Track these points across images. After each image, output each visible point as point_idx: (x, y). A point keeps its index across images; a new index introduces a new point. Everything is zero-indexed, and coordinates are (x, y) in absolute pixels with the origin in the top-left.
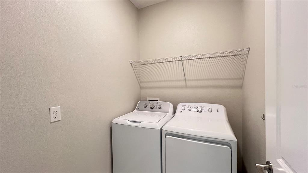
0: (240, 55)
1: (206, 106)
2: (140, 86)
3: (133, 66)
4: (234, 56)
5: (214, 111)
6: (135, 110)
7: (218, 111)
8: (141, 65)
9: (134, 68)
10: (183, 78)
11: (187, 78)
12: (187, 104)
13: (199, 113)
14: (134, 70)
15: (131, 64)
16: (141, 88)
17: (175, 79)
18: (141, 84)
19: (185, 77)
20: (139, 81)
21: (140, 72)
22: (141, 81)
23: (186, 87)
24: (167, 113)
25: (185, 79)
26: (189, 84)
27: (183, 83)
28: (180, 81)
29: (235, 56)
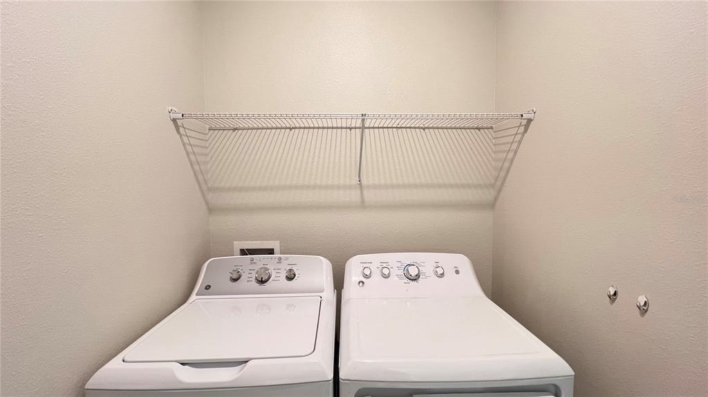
0: (492, 128)
1: (427, 261)
2: (207, 203)
3: (181, 130)
4: (479, 129)
5: (450, 273)
6: (193, 297)
7: (457, 272)
8: (209, 130)
9: (185, 139)
10: (355, 181)
11: (364, 182)
12: (376, 259)
13: (414, 283)
14: (184, 145)
15: (174, 120)
16: (211, 210)
17: (330, 183)
18: (210, 196)
19: (359, 177)
20: (204, 187)
21: (206, 155)
22: (209, 185)
23: (363, 205)
24: (321, 294)
25: (360, 184)
26: (370, 196)
27: (354, 196)
28: (345, 187)
29: (482, 130)
